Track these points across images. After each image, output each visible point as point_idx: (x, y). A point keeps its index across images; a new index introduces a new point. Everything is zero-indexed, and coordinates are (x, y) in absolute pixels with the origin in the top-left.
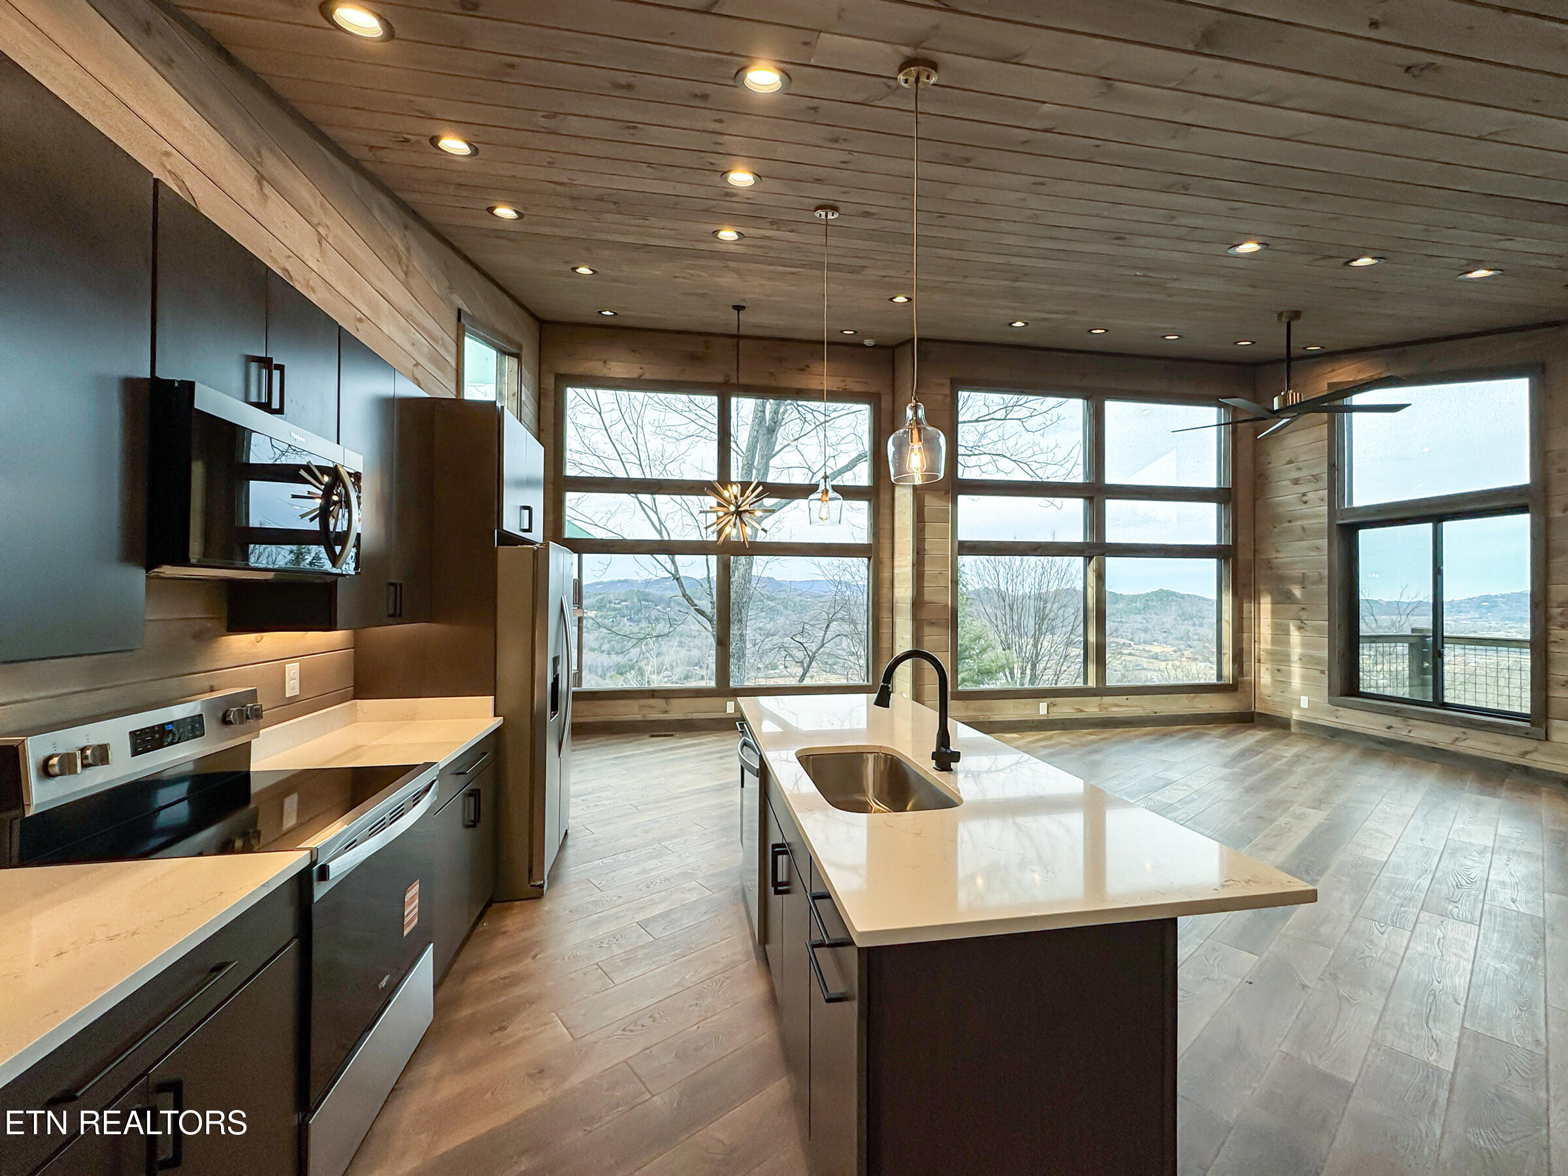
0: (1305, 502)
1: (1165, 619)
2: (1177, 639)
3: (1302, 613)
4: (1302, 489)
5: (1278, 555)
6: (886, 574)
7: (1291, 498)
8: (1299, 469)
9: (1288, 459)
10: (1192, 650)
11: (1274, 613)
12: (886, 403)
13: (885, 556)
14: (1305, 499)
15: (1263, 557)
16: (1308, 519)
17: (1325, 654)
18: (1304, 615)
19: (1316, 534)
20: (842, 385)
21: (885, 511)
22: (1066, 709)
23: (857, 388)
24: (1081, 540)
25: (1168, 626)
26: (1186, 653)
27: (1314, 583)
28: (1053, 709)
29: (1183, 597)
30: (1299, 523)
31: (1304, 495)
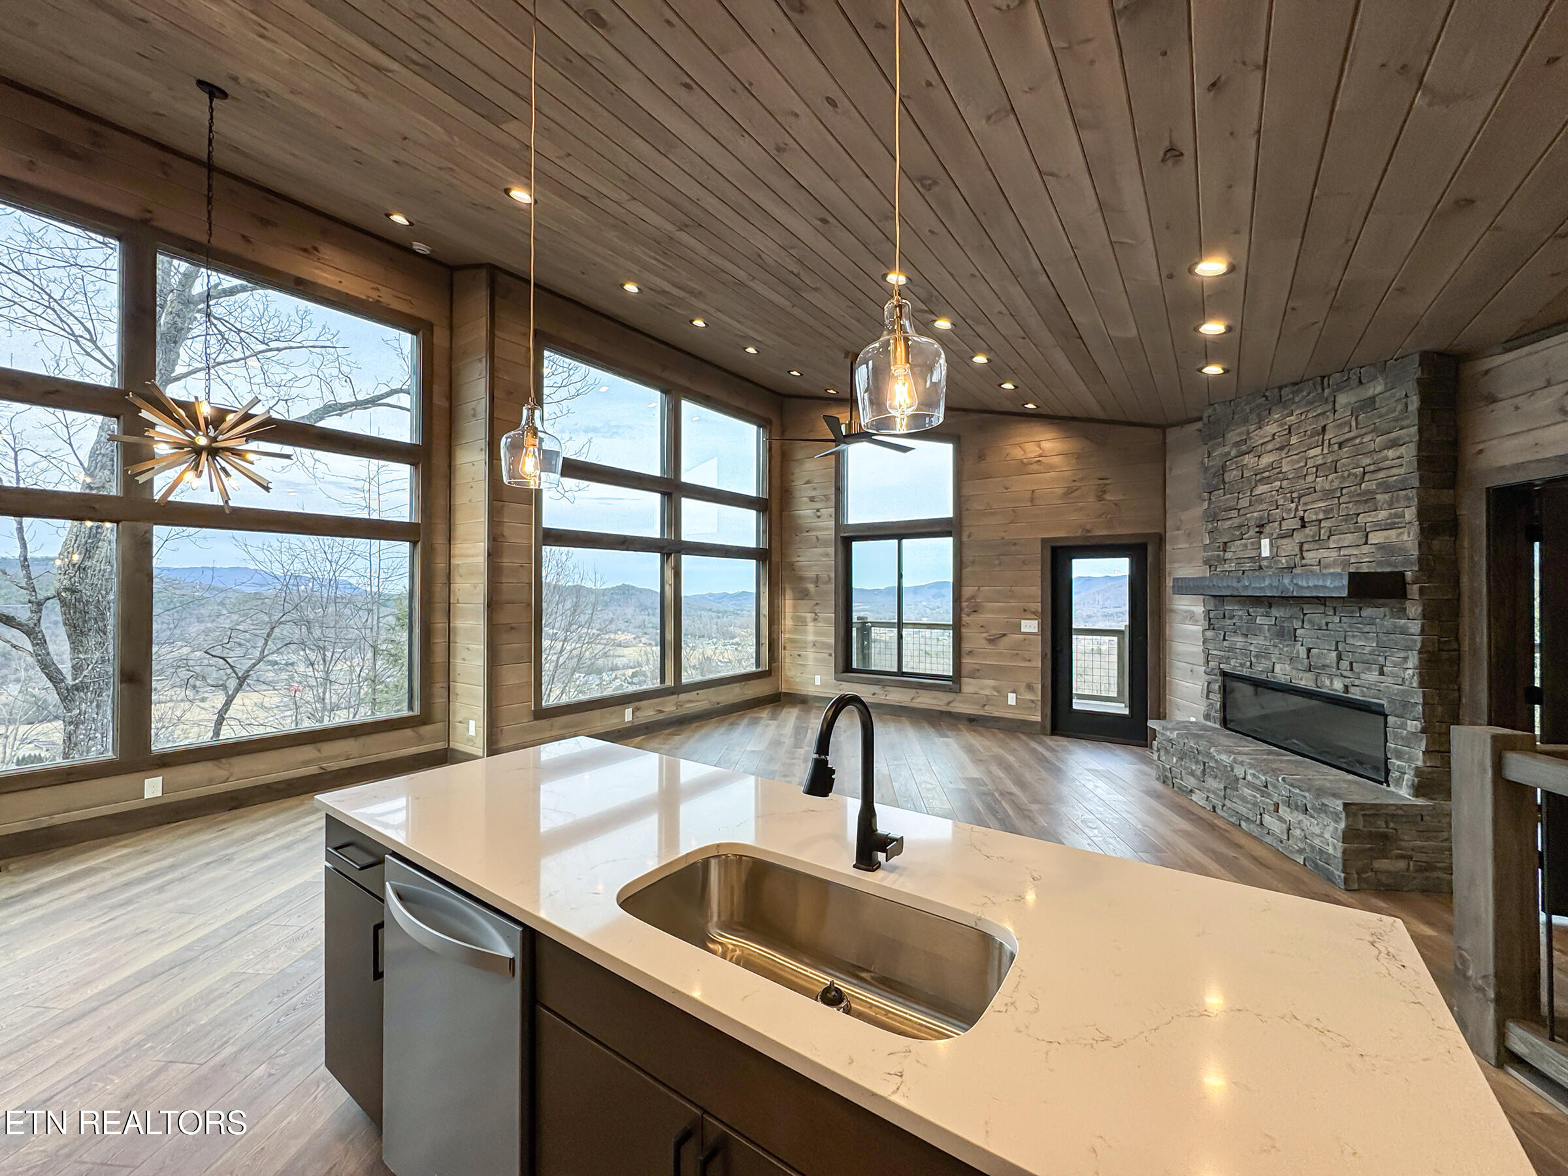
0: (819, 517)
1: (627, 611)
2: (635, 627)
3: (816, 607)
4: (818, 505)
5: (798, 559)
6: (440, 564)
7: (809, 512)
8: (815, 489)
9: (807, 479)
10: (647, 636)
11: (795, 607)
12: (440, 337)
13: (439, 540)
14: (819, 514)
15: (788, 560)
16: (820, 531)
17: (832, 641)
18: (817, 609)
19: (825, 544)
20: (374, 295)
21: (439, 483)
22: (649, 712)
23: (396, 305)
24: (657, 535)
25: (629, 616)
26: (643, 640)
27: (826, 583)
28: (638, 714)
29: (640, 590)
30: (814, 533)
31: (818, 511)
